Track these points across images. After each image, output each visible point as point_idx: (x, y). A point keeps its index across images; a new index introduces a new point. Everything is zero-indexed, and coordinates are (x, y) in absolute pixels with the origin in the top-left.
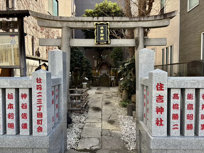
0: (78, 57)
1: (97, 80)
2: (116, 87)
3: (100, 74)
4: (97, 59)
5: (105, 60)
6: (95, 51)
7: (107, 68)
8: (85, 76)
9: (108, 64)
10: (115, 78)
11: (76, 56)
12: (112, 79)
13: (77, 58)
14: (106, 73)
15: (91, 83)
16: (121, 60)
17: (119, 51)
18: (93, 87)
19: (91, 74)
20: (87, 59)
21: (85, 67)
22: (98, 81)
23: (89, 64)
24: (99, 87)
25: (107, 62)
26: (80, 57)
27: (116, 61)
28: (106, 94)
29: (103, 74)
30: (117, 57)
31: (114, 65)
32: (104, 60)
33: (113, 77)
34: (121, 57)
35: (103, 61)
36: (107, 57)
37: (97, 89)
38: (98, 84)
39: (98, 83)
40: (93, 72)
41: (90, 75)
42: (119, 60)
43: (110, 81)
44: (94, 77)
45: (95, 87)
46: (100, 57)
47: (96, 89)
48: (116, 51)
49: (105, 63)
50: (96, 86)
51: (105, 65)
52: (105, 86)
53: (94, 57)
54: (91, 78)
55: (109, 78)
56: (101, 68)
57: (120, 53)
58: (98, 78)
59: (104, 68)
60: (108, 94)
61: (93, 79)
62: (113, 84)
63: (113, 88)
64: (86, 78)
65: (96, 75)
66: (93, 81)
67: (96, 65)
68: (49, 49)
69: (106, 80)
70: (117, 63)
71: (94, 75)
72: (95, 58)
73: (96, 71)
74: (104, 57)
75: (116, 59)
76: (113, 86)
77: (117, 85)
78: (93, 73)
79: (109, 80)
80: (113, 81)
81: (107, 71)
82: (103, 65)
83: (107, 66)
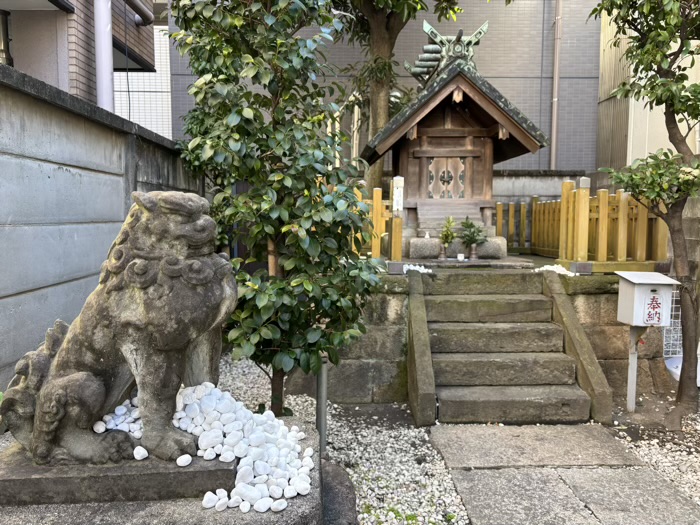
1: (394, 307)
5: (472, 82)
7: (479, 168)
14: (474, 215)
22: (419, 328)
25: (493, 97)
29: (446, 238)
32: (459, 75)
35: (445, 84)
49: (466, 107)
56: (413, 169)
59: (447, 166)
73: (386, 195)
74: (456, 43)
81: (476, 204)
82: (430, 143)
83: (474, 144)
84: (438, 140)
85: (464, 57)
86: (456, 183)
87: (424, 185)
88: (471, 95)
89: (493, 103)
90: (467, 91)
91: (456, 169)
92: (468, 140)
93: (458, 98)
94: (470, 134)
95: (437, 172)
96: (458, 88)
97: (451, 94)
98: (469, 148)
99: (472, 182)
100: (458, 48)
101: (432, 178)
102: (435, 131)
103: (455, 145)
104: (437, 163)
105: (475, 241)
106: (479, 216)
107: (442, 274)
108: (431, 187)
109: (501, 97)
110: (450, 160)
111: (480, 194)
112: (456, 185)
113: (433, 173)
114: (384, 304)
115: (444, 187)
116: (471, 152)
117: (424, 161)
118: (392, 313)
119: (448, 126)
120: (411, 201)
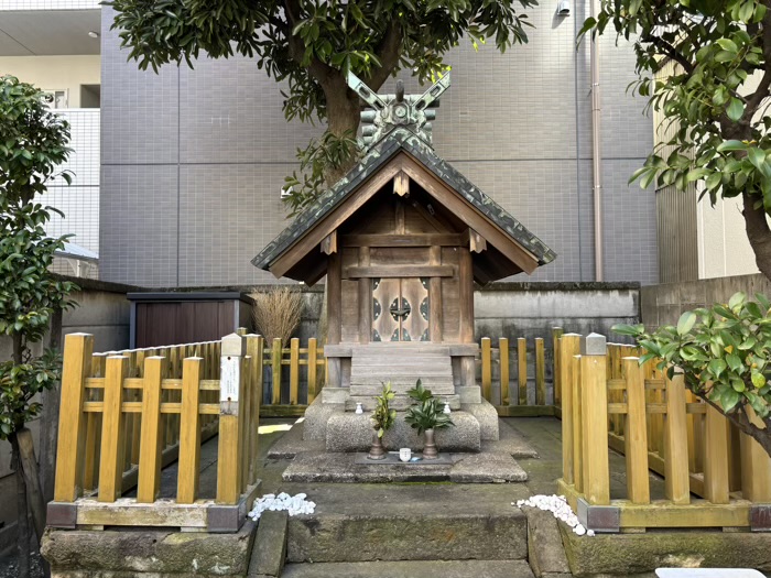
7: (454, 294)
9: (459, 229)
14: (438, 374)
25: (458, 187)
32: (397, 153)
51: (416, 250)
56: (349, 296)
59: (401, 292)
81: (444, 352)
82: (374, 257)
83: (441, 257)
84: (387, 252)
85: (409, 125)
86: (416, 316)
87: (366, 320)
88: (422, 183)
89: (457, 195)
90: (416, 178)
91: (415, 296)
92: (432, 252)
93: (401, 188)
94: (434, 241)
95: (386, 300)
96: (401, 173)
97: (391, 183)
98: (435, 263)
99: (441, 317)
100: (401, 111)
101: (377, 310)
102: (379, 238)
103: (413, 259)
104: (386, 287)
105: (431, 424)
106: (449, 373)
107: (330, 520)
108: (376, 324)
109: (468, 186)
110: (405, 282)
111: (455, 334)
112: (416, 321)
113: (380, 302)
115: (397, 325)
116: (436, 269)
117: (365, 283)
119: (401, 230)
120: (345, 346)
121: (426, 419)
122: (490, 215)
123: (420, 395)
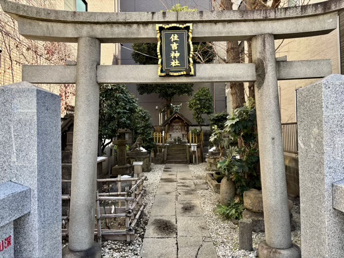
0: (125, 108)
1: (163, 150)
2: (201, 164)
3: (169, 140)
4: (164, 111)
5: (179, 114)
6: (160, 97)
7: (183, 127)
8: (140, 144)
9: (183, 121)
10: (198, 147)
11: (119, 107)
12: (192, 149)
13: (122, 111)
14: (181, 136)
15: (153, 157)
16: (209, 113)
17: (205, 95)
18: (156, 164)
19: (152, 139)
20: (145, 112)
21: (141, 128)
22: (166, 153)
23: (147, 120)
24: (168, 165)
25: (183, 116)
26: (128, 108)
27: (199, 114)
28: (183, 181)
29: (175, 140)
30: (201, 107)
31: (194, 122)
32: (176, 113)
33: (194, 146)
34: (208, 108)
35: (174, 114)
36: (182, 108)
37: (164, 171)
38: (165, 159)
39: (166, 156)
40: (156, 135)
41: (150, 142)
42: (206, 113)
43: (188, 153)
44: (158, 146)
45: (160, 166)
46: (168, 106)
47: (163, 169)
48: (199, 96)
49: (178, 117)
50: (163, 162)
51: (179, 122)
52: (180, 163)
53: (157, 107)
54: (151, 148)
55: (187, 147)
56: (171, 128)
57: (207, 100)
58: (165, 148)
59: (177, 127)
60: (187, 182)
61: (157, 149)
62: (195, 157)
63: (195, 166)
64: (142, 148)
65: (162, 142)
66: (155, 152)
67: (161, 122)
68: (66, 94)
69: (180, 150)
70: (201, 117)
71: (159, 142)
72: (160, 111)
73: (162, 133)
74: (176, 107)
75: (199, 111)
76: (195, 163)
77: (202, 160)
78: (156, 138)
79: (187, 151)
80: (194, 152)
81: (182, 134)
82: (174, 123)
83: (181, 123)
85: (177, 110)
86: (179, 130)
87: (173, 130)
93: (176, 116)
94: (181, 121)
99: (181, 130)
102: (174, 121)
104: (175, 126)
113: (174, 128)
114: (162, 150)
115: (176, 131)
116: (181, 125)
117: (173, 126)
118: (163, 151)
119: (177, 120)
120: (171, 133)
121: (179, 140)
122: (185, 119)
123: (179, 138)
